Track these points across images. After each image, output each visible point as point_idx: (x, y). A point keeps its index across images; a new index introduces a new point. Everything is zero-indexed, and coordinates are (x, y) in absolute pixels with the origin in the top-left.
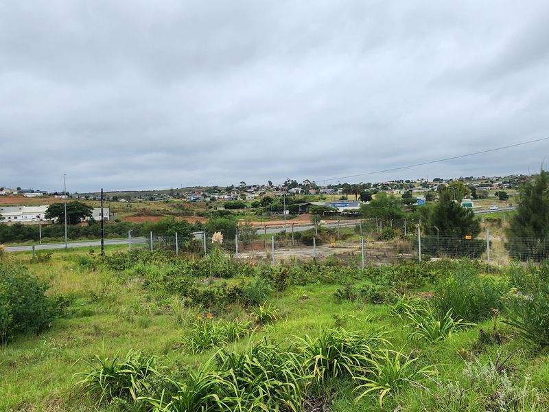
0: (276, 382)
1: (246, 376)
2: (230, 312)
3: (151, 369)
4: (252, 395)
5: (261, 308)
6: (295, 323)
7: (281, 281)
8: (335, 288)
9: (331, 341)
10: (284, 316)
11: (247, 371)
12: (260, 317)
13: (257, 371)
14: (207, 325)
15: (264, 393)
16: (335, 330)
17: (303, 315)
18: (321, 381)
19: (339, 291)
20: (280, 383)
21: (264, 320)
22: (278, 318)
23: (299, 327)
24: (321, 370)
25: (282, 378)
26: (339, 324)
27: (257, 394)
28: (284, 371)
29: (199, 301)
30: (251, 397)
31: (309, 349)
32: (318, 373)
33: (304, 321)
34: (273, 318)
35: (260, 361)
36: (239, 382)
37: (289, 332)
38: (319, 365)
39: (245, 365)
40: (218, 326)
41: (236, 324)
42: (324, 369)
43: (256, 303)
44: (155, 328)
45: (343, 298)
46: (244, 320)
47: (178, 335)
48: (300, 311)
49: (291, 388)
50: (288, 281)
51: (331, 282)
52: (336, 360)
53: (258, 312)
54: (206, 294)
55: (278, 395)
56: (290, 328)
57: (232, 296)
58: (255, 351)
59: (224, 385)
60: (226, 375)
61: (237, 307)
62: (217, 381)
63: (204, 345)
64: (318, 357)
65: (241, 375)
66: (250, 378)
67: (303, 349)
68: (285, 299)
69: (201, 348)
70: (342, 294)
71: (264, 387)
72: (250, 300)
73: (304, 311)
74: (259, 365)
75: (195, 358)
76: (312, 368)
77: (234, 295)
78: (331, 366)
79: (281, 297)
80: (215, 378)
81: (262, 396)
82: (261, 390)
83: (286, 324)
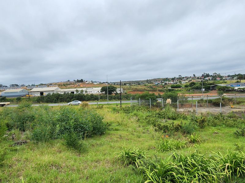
0: (204, 173)
1: (188, 167)
2: (176, 136)
3: (144, 156)
4: (192, 176)
5: (192, 135)
6: (211, 145)
7: (202, 123)
8: (235, 130)
9: (234, 156)
10: (204, 141)
11: (189, 164)
12: (191, 140)
13: (194, 166)
14: (166, 141)
16: (237, 152)
17: (215, 142)
18: (229, 177)
19: (237, 131)
20: (207, 174)
21: (193, 141)
22: (201, 142)
23: (214, 148)
24: (229, 171)
25: (208, 172)
26: (238, 149)
27: (195, 177)
28: (208, 168)
29: (161, 129)
30: (191, 177)
31: (221, 159)
32: (228, 173)
33: (216, 145)
34: (198, 141)
35: (195, 161)
36: (185, 169)
37: (208, 149)
38: (228, 168)
39: (188, 162)
40: (171, 141)
41: (179, 142)
42: (231, 171)
43: (189, 133)
44: (143, 139)
45: (240, 135)
46: (183, 140)
47: (153, 143)
48: (213, 139)
49: (213, 177)
50: (206, 124)
51: (232, 126)
52: (238, 168)
53: (190, 137)
54: (164, 126)
55: (206, 180)
56: (208, 147)
58: (193, 156)
59: (178, 169)
60: (179, 164)
61: (180, 134)
62: (175, 167)
63: (165, 149)
64: (227, 164)
65: (186, 166)
66: (190, 168)
67: (218, 159)
68: (204, 133)
70: (239, 133)
72: (187, 132)
73: (216, 140)
74: (195, 163)
75: (162, 154)
76: (224, 169)
77: (178, 128)
78: (236, 171)
79: (202, 131)
80: (173, 165)
81: (197, 178)
82: (197, 175)
83: (207, 145)
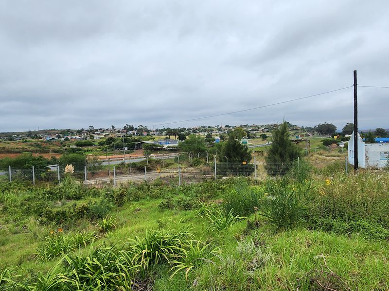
0: (111, 274)
1: (88, 273)
2: (79, 226)
3: (5, 279)
4: (91, 286)
5: (104, 220)
6: (129, 229)
7: (120, 199)
8: (159, 202)
9: (154, 238)
10: (122, 225)
11: (88, 269)
12: (103, 227)
13: (96, 268)
14: (59, 238)
15: (101, 284)
16: (157, 231)
17: (136, 223)
18: (146, 267)
19: (162, 203)
20: (114, 274)
21: (105, 229)
22: (117, 227)
23: (132, 232)
24: (146, 260)
25: (116, 270)
26: (161, 226)
27: (96, 285)
28: (117, 265)
29: (52, 220)
30: (91, 288)
31: (138, 246)
32: (145, 262)
33: (137, 226)
34: (114, 227)
35: (98, 260)
36: (81, 279)
37: (125, 235)
38: (145, 257)
39: (86, 265)
40: (67, 237)
41: (83, 234)
42: (149, 259)
43: (100, 217)
44: (12, 245)
45: (165, 208)
46: (90, 230)
47: (33, 248)
48: (134, 220)
49: (123, 276)
50: (125, 199)
51: (156, 197)
52: (157, 252)
53: (102, 224)
54: (58, 213)
55: (113, 283)
56: (125, 232)
57: (81, 213)
58: (96, 254)
59: (69, 283)
60: (71, 274)
61: (85, 221)
62: (62, 280)
63: (54, 254)
64: (144, 251)
65: (84, 273)
66: (91, 274)
67: (134, 247)
68: (123, 212)
69: (52, 256)
70: (164, 205)
71: (101, 279)
72: (95, 215)
73: (137, 219)
74: (98, 263)
75: (47, 265)
76: (140, 260)
77: (82, 212)
78: (154, 256)
79: (120, 211)
80: (61, 278)
81: (99, 286)
82: (99, 281)
83: (123, 230)
